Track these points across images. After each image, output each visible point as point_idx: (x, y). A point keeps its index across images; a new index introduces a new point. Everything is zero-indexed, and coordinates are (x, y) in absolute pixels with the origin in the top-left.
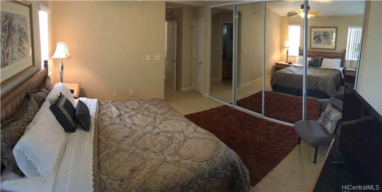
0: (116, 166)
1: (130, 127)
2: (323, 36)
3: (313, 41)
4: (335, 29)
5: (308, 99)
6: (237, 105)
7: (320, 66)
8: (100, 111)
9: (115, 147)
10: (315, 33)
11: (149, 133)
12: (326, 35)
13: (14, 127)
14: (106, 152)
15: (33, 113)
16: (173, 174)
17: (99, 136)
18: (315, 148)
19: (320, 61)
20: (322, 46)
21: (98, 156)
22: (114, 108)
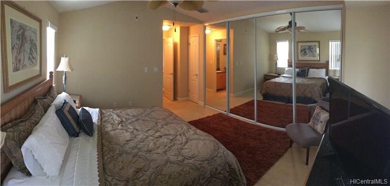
0: (121, 167)
1: (132, 132)
2: (308, 49)
3: (299, 54)
4: (318, 43)
5: (297, 106)
6: (231, 113)
7: (307, 76)
8: (102, 119)
9: (118, 151)
10: (301, 47)
11: (151, 136)
12: (310, 48)
13: (22, 127)
14: (110, 155)
15: (40, 116)
16: (177, 173)
17: (102, 141)
18: (306, 149)
19: (307, 71)
20: (308, 58)
21: (103, 158)
22: (115, 117)
